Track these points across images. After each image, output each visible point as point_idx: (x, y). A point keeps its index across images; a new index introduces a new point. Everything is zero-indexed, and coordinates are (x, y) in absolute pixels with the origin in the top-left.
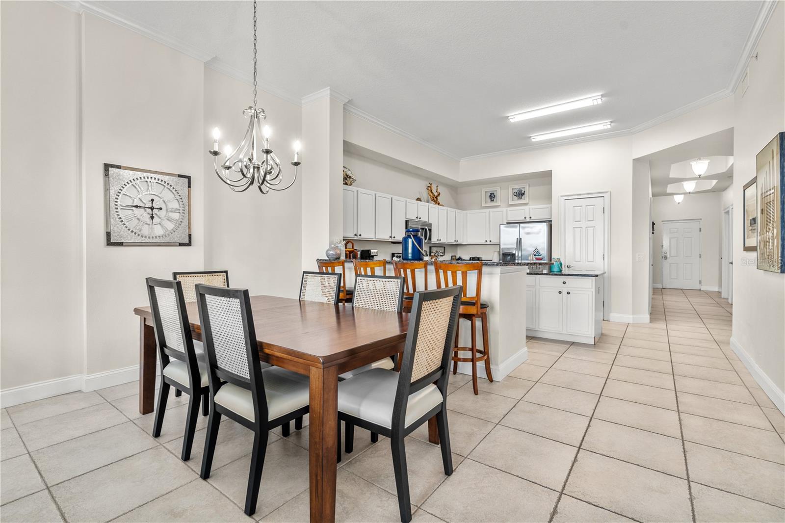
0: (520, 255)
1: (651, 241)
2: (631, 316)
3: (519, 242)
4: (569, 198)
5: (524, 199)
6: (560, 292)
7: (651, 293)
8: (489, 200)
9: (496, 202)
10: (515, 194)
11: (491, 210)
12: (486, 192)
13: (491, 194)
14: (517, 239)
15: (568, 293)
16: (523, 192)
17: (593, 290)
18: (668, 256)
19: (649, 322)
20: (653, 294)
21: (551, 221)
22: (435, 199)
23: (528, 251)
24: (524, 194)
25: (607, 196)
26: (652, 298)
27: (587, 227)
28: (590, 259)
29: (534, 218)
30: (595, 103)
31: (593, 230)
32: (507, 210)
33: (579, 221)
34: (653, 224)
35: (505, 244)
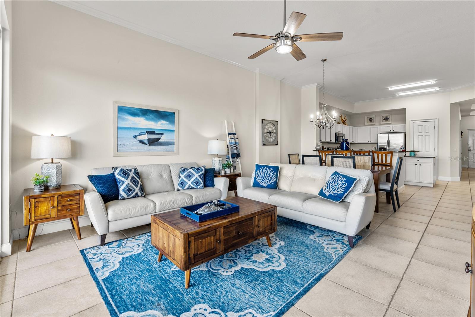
0: (389, 149)
1: (461, 142)
2: (450, 178)
3: (388, 143)
4: (415, 121)
5: (389, 121)
6: (416, 165)
7: (461, 170)
8: (369, 122)
9: (373, 122)
10: (384, 119)
11: (371, 127)
12: (367, 118)
13: (370, 119)
14: (387, 141)
15: (420, 165)
16: (388, 118)
17: (433, 163)
18: (472, 150)
19: (460, 180)
20: (462, 170)
21: (406, 132)
22: (344, 122)
23: (393, 147)
24: (389, 119)
25: (436, 121)
26: (462, 172)
27: (425, 135)
28: (427, 150)
29: (395, 131)
30: (433, 83)
31: (429, 137)
32: (380, 127)
33: (421, 133)
34: (462, 132)
35: (380, 143)
